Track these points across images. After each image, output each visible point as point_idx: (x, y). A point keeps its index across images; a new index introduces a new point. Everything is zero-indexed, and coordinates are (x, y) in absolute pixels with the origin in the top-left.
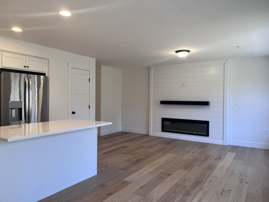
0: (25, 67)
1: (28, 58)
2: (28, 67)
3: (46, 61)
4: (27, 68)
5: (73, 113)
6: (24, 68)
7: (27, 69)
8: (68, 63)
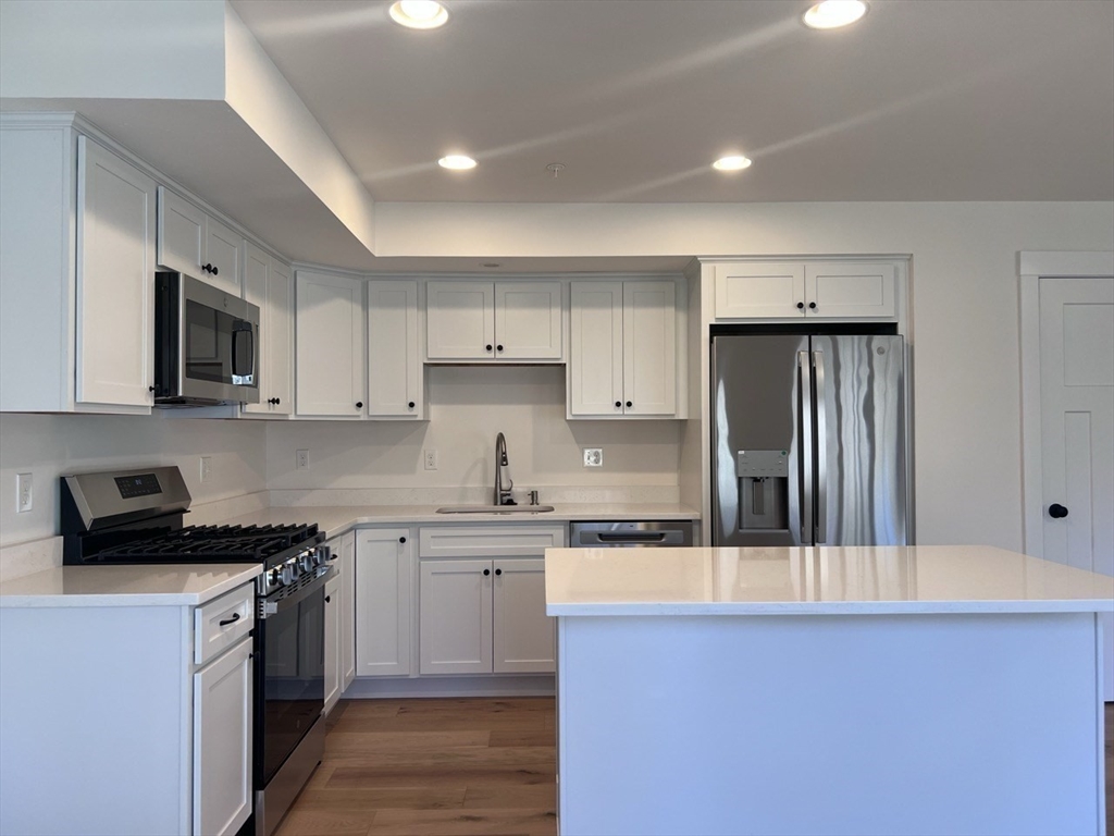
0: (800, 306)
1: (815, 268)
2: (813, 305)
3: (896, 270)
4: (810, 313)
5: (1058, 511)
6: (798, 313)
7: (810, 317)
8: (1018, 254)
